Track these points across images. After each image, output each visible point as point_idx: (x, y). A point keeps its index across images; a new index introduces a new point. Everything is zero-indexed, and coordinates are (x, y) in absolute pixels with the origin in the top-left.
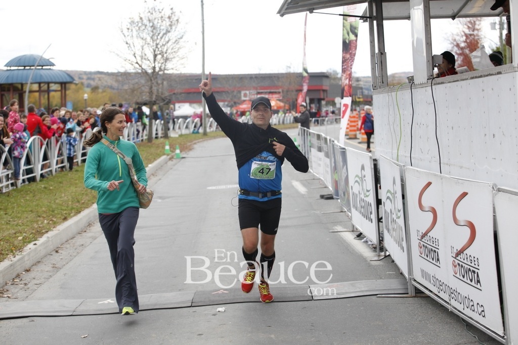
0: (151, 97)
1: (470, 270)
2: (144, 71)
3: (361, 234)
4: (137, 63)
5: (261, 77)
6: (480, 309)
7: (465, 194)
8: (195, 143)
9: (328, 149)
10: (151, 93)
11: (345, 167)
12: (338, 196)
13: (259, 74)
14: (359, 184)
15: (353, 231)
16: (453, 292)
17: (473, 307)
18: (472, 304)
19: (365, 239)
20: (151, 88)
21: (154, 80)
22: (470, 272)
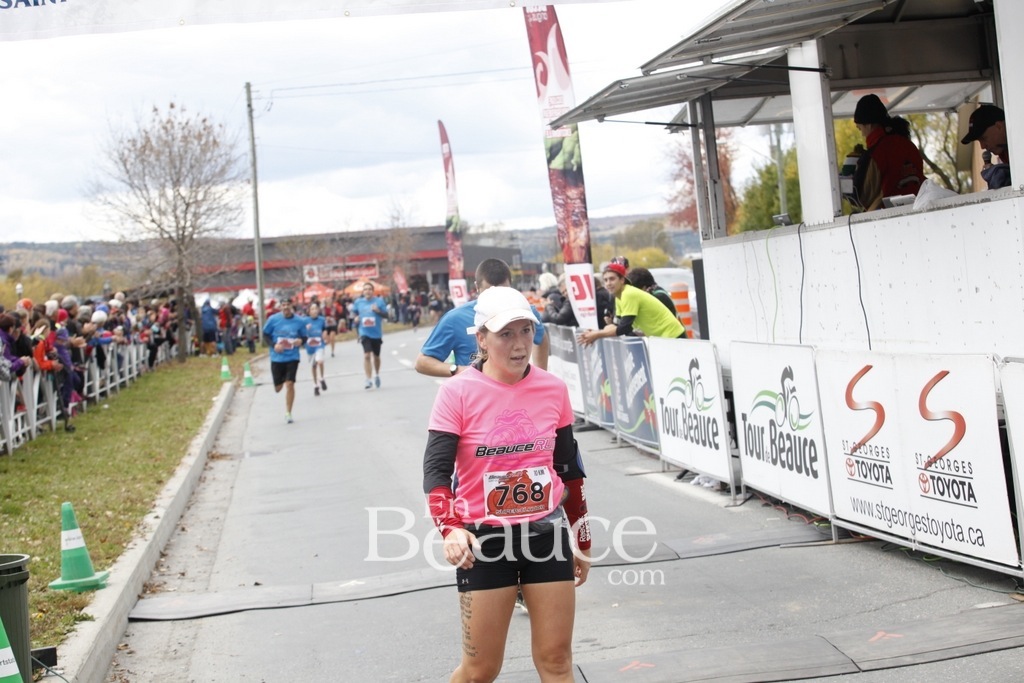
0: (182, 280)
1: (954, 481)
2: (166, 236)
3: (686, 471)
4: (153, 221)
5: (351, 238)
6: (974, 536)
7: (944, 374)
8: (256, 361)
9: (574, 348)
10: (180, 274)
11: (642, 369)
12: (612, 422)
13: (348, 233)
14: (683, 392)
15: (664, 472)
16: (918, 521)
17: (960, 536)
18: (959, 530)
19: (696, 478)
20: (180, 263)
21: (186, 249)
22: (955, 485)
